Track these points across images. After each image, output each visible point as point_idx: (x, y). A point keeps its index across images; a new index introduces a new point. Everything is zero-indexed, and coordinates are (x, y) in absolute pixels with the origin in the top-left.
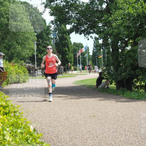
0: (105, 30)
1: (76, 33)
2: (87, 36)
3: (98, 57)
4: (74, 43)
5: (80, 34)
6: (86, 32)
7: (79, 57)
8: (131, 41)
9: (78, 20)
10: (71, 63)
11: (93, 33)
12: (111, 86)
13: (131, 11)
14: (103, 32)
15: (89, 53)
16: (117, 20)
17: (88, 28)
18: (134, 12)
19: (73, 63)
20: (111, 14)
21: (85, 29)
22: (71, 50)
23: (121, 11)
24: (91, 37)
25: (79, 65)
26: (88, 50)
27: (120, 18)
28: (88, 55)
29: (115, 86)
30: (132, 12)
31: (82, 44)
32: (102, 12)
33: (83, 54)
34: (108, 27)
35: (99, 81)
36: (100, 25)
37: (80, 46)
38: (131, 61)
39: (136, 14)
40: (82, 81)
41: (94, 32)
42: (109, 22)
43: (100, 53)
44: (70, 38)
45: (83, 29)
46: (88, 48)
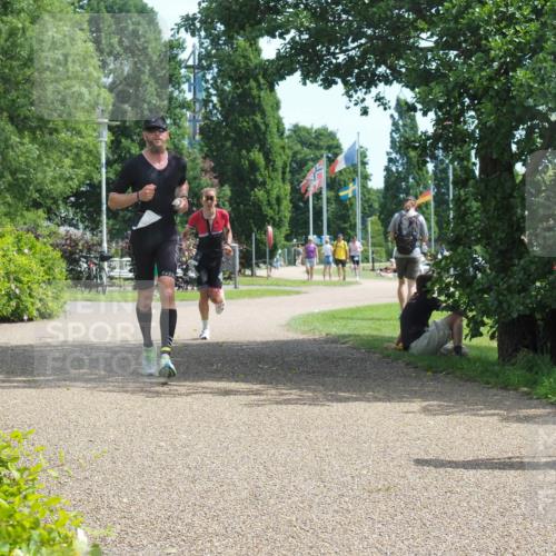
0: (450, 65)
1: (305, 77)
2: (360, 94)
4: (297, 129)
5: (328, 84)
6: (358, 77)
7: (318, 196)
9: (319, 14)
10: (277, 225)
11: (388, 82)
12: (476, 341)
14: (438, 76)
15: (366, 177)
16: (510, 20)
17: (363, 56)
19: (285, 229)
21: (351, 59)
22: (279, 164)
24: (379, 99)
25: (319, 233)
26: (364, 164)
27: (526, 11)
28: (364, 186)
29: (495, 344)
31: (332, 136)
33: (334, 184)
34: (467, 54)
35: (415, 316)
36: (426, 41)
40: (332, 316)
41: (396, 76)
42: (473, 28)
43: (420, 180)
44: (277, 105)
45: (341, 58)
46: (364, 155)
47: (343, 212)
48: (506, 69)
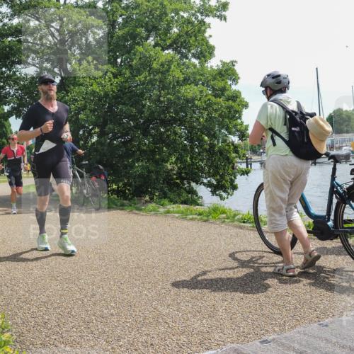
8: (97, 130)
9: (20, 99)
13: (96, 88)
16: (76, 100)
18: (100, 90)
20: (67, 92)
23: (83, 89)
27: (81, 98)
30: (98, 90)
38: (98, 157)
39: (102, 93)
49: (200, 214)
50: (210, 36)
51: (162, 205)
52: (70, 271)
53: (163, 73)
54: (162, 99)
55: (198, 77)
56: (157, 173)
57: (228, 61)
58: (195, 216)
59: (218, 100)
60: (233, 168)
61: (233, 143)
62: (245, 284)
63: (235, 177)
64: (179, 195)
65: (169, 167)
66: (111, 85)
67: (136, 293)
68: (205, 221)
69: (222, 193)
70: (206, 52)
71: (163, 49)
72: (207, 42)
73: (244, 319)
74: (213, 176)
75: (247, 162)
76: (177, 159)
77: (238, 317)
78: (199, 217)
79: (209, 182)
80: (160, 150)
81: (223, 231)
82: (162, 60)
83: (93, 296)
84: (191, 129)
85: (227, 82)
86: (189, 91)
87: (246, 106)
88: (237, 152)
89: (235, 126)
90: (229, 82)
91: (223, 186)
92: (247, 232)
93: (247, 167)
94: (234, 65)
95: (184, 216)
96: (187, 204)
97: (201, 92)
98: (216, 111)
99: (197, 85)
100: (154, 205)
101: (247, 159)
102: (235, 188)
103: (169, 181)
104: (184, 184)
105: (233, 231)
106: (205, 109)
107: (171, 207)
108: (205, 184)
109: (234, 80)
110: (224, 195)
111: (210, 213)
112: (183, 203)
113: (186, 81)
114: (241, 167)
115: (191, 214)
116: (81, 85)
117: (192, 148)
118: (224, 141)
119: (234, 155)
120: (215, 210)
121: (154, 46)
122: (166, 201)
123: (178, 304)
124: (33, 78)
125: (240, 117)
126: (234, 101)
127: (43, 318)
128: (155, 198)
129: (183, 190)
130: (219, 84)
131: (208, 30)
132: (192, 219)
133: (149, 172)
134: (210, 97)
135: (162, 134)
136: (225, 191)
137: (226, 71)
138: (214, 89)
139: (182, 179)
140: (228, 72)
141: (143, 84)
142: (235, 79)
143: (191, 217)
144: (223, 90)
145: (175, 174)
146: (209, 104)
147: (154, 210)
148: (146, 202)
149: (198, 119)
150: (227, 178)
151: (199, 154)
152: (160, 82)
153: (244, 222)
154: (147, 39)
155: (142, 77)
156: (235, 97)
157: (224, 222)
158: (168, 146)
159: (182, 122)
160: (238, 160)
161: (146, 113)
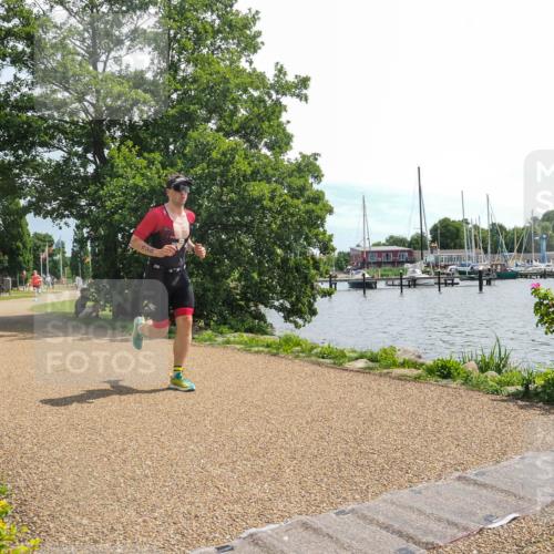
0: (91, 211)
2: (58, 221)
3: (82, 262)
4: (36, 234)
5: (45, 217)
6: (56, 215)
7: (44, 260)
9: (41, 192)
11: (69, 217)
13: (139, 181)
14: (88, 216)
15: (64, 253)
16: (113, 196)
17: (59, 208)
18: (144, 185)
20: (103, 184)
21: (54, 208)
22: (28, 247)
23: (122, 181)
24: (66, 223)
25: (45, 273)
26: (63, 248)
27: (119, 193)
28: (63, 256)
30: (141, 184)
31: (50, 237)
32: (85, 178)
33: (51, 255)
34: (98, 208)
37: (47, 240)
39: (147, 188)
41: (72, 215)
42: (100, 198)
43: (86, 254)
45: (49, 208)
46: (63, 244)
47: (55, 264)
48: (113, 214)
49: (268, 346)
50: (288, 122)
51: (221, 333)
52: (95, 417)
53: (225, 165)
54: (224, 198)
55: (271, 172)
56: (216, 291)
57: (308, 153)
58: (261, 349)
59: (296, 201)
60: (312, 288)
61: (313, 257)
62: (322, 438)
63: (315, 300)
64: (243, 321)
65: (232, 285)
66: (159, 177)
67: (180, 447)
68: (275, 355)
69: (298, 320)
70: (282, 142)
71: (227, 135)
72: (284, 130)
73: (317, 483)
74: (286, 298)
75: (330, 281)
76: (241, 275)
77: (310, 481)
78: (266, 350)
79: (282, 305)
80: (221, 262)
81: (297, 368)
82: (224, 147)
83: (124, 450)
84: (260, 238)
85: (307, 180)
86: (258, 189)
87: (331, 211)
88: (316, 267)
89: (316, 235)
90: (311, 180)
91: (299, 310)
92: (326, 370)
93: (331, 286)
94: (316, 159)
95: (247, 348)
96: (252, 332)
97: (274, 191)
98: (292, 215)
99: (269, 182)
100: (209, 332)
101: (331, 277)
102: (314, 313)
103: (230, 302)
104: (249, 308)
105: (309, 369)
106: (279, 213)
107: (232, 336)
108: (276, 308)
109: (316, 177)
110: (300, 321)
111: (281, 345)
112: (247, 331)
113: (255, 175)
114: (322, 287)
115: (257, 346)
116: (121, 176)
117: (260, 262)
118: (303, 254)
119: (313, 272)
120: (287, 340)
121: (217, 131)
122: (224, 329)
123: (233, 462)
124: (58, 164)
125: (322, 225)
126: (316, 203)
127: (54, 480)
128: (212, 323)
129: (247, 315)
130: (298, 182)
131: (284, 114)
132: (257, 352)
133: (206, 290)
134: (285, 197)
135: (222, 241)
136: (300, 317)
137: (307, 166)
138: (290, 187)
139: (248, 300)
140: (309, 167)
141: (200, 178)
142: (318, 176)
143: (256, 349)
144: (302, 189)
145: (237, 294)
146: (285, 206)
147: (210, 339)
148: (201, 328)
149: (269, 225)
150: (305, 300)
151: (270, 269)
152: (222, 176)
153: (323, 358)
154: (208, 120)
155: (198, 170)
156: (317, 198)
157: (297, 357)
158: (229, 257)
159: (248, 228)
160: (318, 278)
161: (204, 215)
